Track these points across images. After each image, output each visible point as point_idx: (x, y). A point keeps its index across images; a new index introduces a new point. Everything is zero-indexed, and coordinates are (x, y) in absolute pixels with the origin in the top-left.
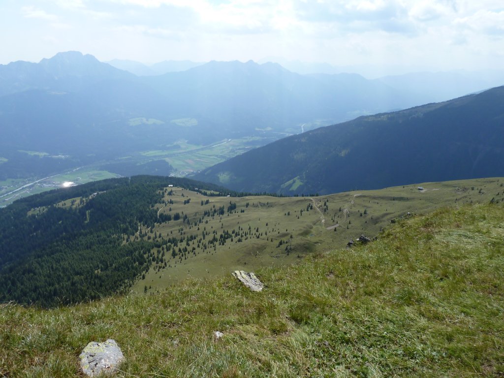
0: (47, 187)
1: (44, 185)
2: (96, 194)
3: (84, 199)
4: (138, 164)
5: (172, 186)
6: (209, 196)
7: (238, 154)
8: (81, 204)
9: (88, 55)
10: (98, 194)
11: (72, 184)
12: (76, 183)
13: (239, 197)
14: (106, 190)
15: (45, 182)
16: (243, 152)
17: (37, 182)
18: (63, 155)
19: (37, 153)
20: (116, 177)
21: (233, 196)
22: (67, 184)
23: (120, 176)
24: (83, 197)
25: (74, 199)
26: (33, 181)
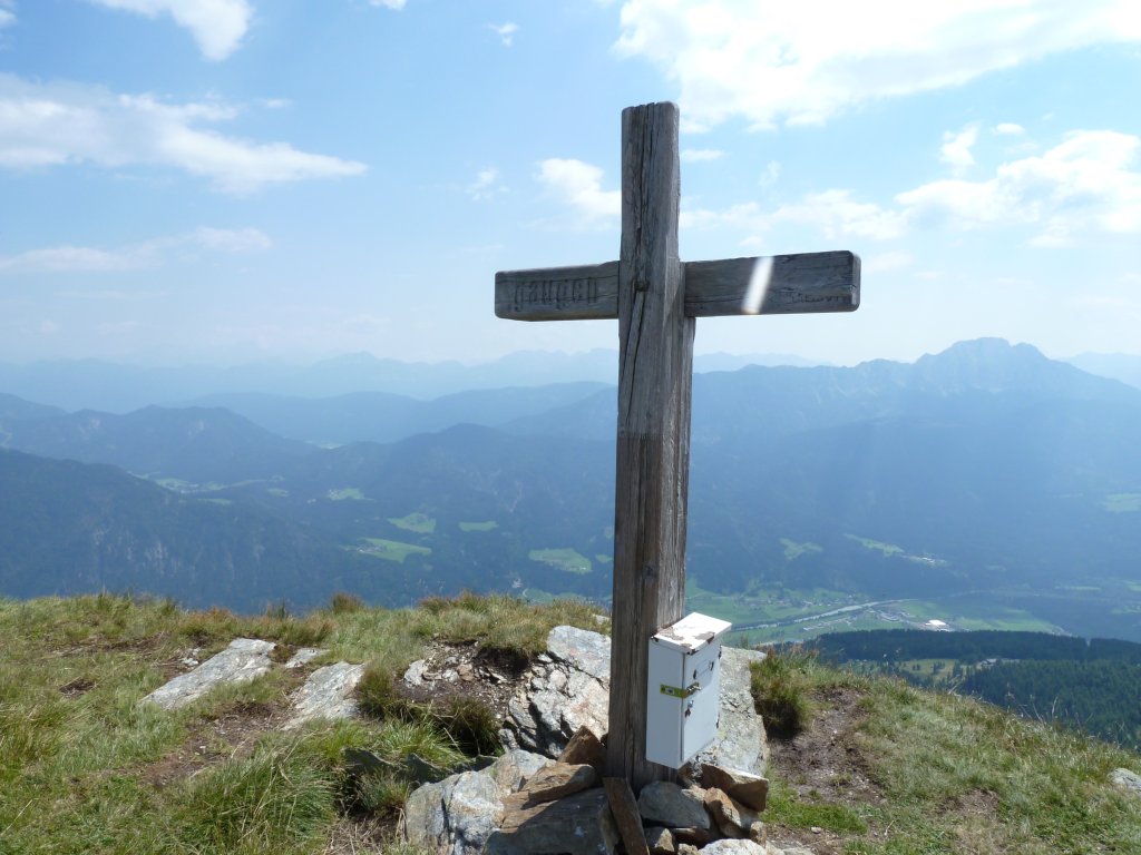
0: (888, 621)
1: (883, 615)
2: (993, 661)
3: (964, 667)
4: (1116, 611)
8: (954, 676)
10: (998, 662)
11: (942, 626)
12: (951, 626)
14: (1021, 657)
15: (885, 610)
17: (870, 605)
18: (933, 558)
19: (880, 546)
20: (1050, 632)
22: (936, 624)
23: (1060, 632)
24: (962, 662)
25: (942, 661)
26: (862, 602)
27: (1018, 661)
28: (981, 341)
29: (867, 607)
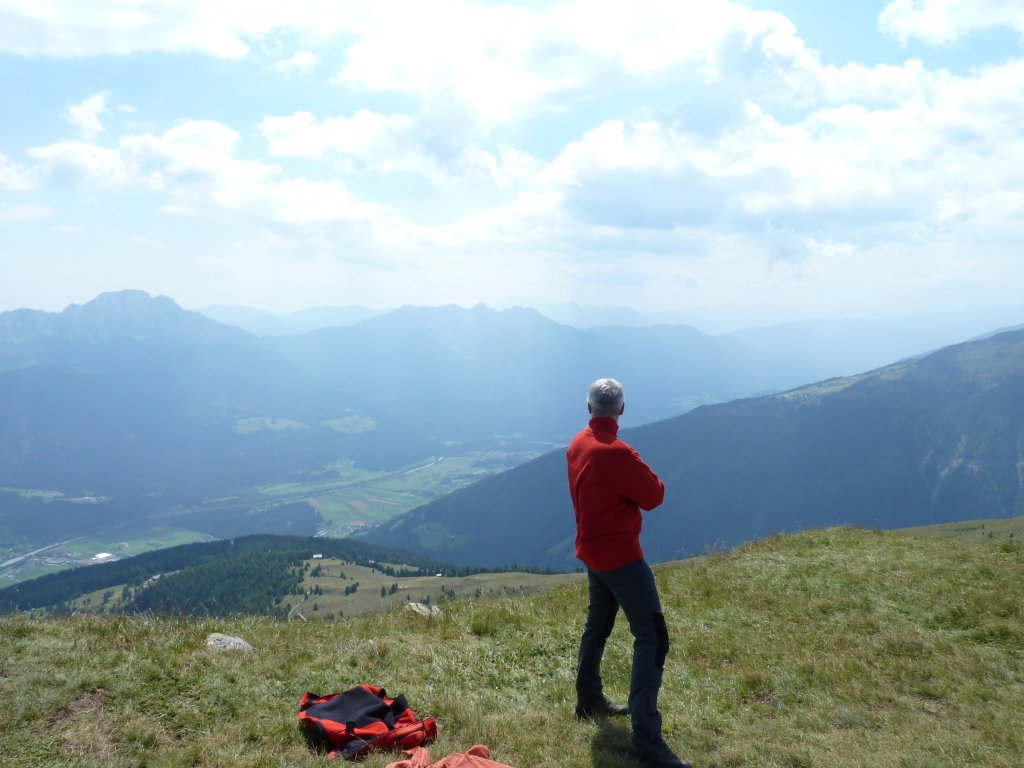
0: (54, 565)
1: (49, 560)
2: (157, 577)
3: (132, 590)
4: (252, 512)
5: (320, 556)
6: (398, 576)
7: (458, 487)
8: (124, 599)
9: (160, 298)
10: (162, 577)
11: (108, 558)
12: (117, 555)
13: (460, 576)
14: (181, 568)
15: (50, 555)
16: (469, 483)
17: (33, 553)
18: (94, 496)
19: (39, 493)
20: (203, 541)
21: (449, 576)
22: (102, 557)
23: (211, 538)
24: (129, 586)
25: (111, 589)
26: (24, 552)
27: (178, 572)
28: (125, 293)
29: (31, 557)
